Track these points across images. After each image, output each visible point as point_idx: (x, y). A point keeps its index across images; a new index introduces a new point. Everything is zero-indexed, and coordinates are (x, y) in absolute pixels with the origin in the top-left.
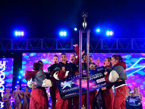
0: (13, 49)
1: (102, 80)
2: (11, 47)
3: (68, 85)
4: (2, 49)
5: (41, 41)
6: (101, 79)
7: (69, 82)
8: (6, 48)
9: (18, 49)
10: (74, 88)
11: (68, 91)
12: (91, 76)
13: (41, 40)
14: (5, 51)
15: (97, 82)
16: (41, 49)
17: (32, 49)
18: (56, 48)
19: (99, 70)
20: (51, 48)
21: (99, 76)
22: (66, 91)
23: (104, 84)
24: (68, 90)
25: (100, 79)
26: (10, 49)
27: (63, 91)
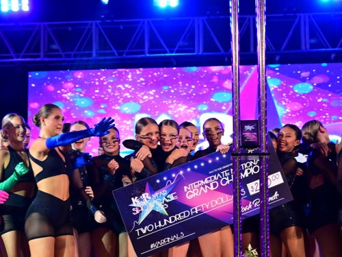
3: (156, 205)
7: (157, 194)
10: (179, 217)
11: (158, 228)
12: (230, 171)
15: (250, 189)
22: (150, 228)
24: (158, 224)
27: (142, 229)
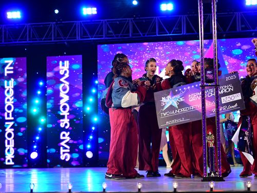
0: (80, 39)
1: (231, 99)
2: (76, 36)
4: (62, 39)
5: (128, 23)
6: (230, 96)
8: (68, 39)
9: (89, 38)
13: (129, 20)
14: (66, 43)
16: (129, 36)
17: (113, 37)
18: (156, 34)
19: (229, 78)
20: (147, 35)
21: (228, 90)
23: (233, 107)
25: (227, 97)
26: (76, 38)
